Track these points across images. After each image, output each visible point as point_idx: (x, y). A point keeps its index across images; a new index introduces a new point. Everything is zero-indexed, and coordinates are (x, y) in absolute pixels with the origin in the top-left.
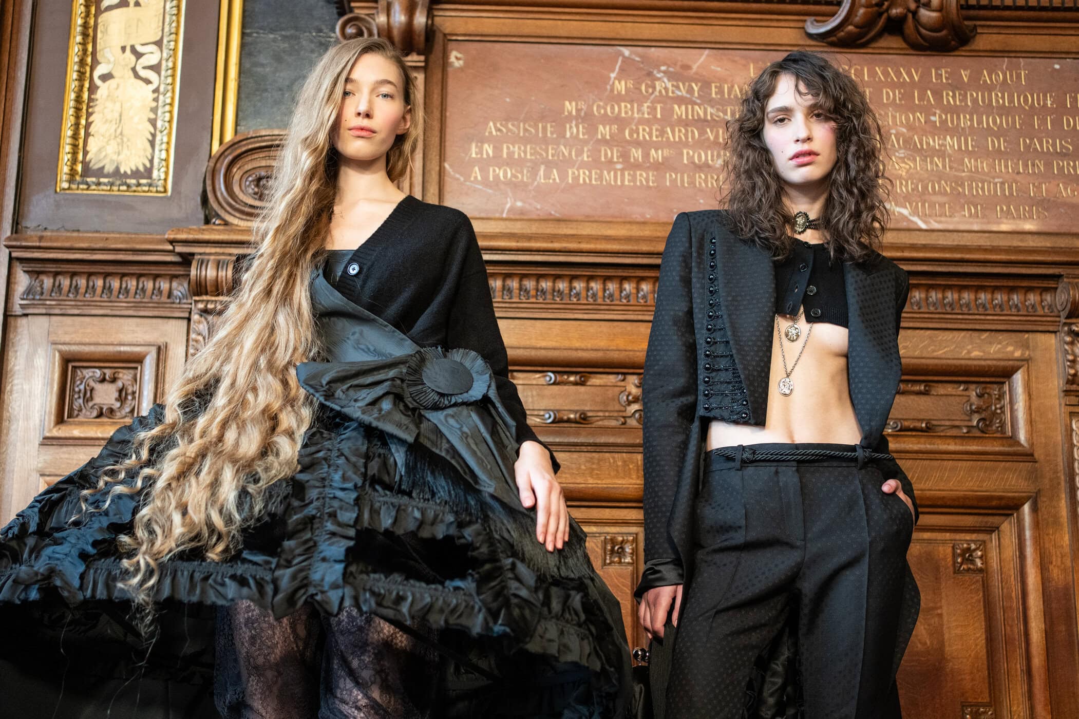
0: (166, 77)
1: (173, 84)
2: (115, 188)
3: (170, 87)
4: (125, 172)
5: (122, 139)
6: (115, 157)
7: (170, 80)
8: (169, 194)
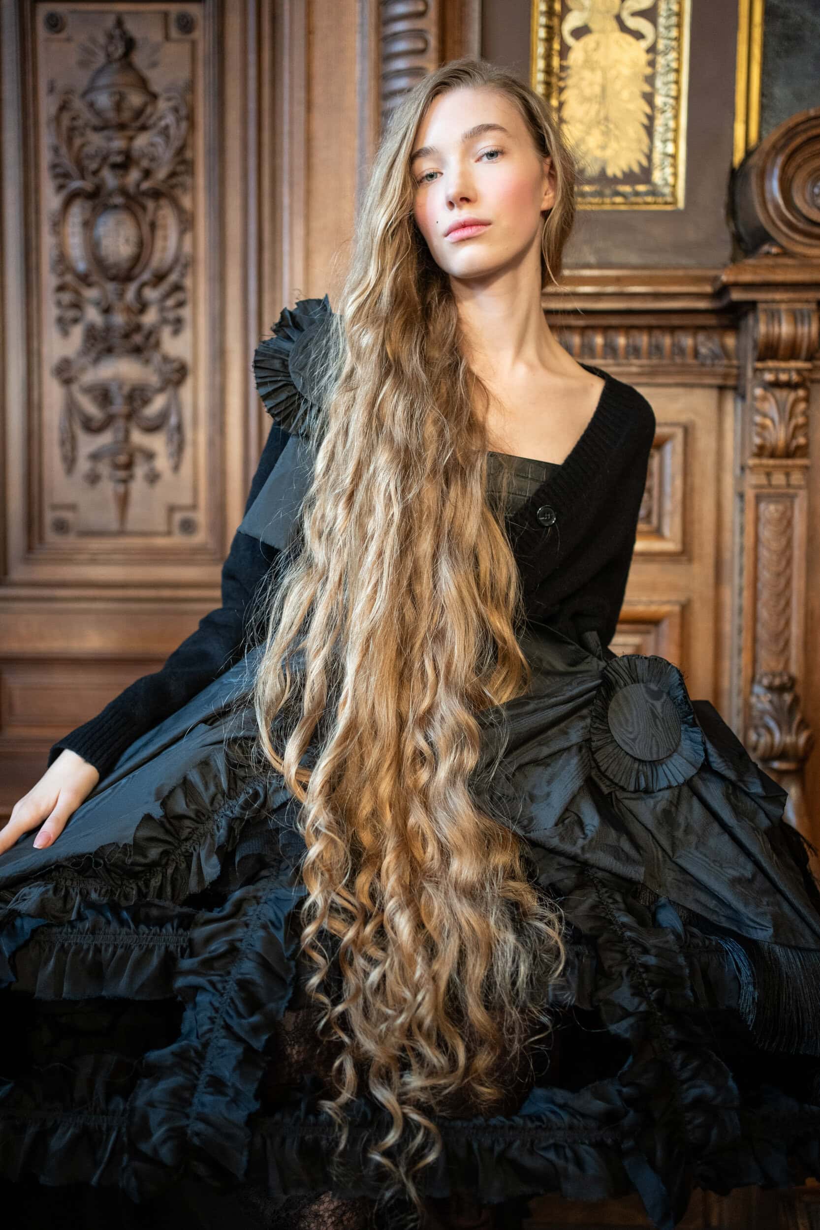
0: (668, 28)
1: (678, 39)
2: (607, 200)
3: (674, 44)
4: (615, 176)
5: (607, 127)
6: (598, 153)
7: (674, 33)
8: (681, 204)
